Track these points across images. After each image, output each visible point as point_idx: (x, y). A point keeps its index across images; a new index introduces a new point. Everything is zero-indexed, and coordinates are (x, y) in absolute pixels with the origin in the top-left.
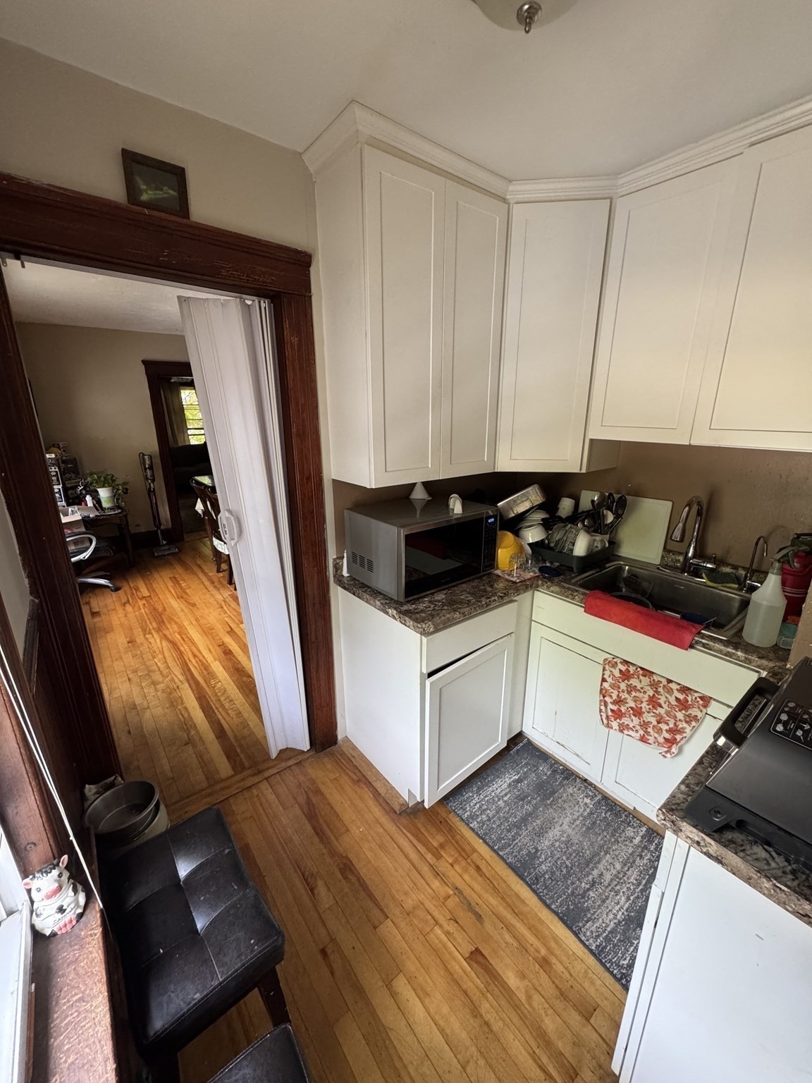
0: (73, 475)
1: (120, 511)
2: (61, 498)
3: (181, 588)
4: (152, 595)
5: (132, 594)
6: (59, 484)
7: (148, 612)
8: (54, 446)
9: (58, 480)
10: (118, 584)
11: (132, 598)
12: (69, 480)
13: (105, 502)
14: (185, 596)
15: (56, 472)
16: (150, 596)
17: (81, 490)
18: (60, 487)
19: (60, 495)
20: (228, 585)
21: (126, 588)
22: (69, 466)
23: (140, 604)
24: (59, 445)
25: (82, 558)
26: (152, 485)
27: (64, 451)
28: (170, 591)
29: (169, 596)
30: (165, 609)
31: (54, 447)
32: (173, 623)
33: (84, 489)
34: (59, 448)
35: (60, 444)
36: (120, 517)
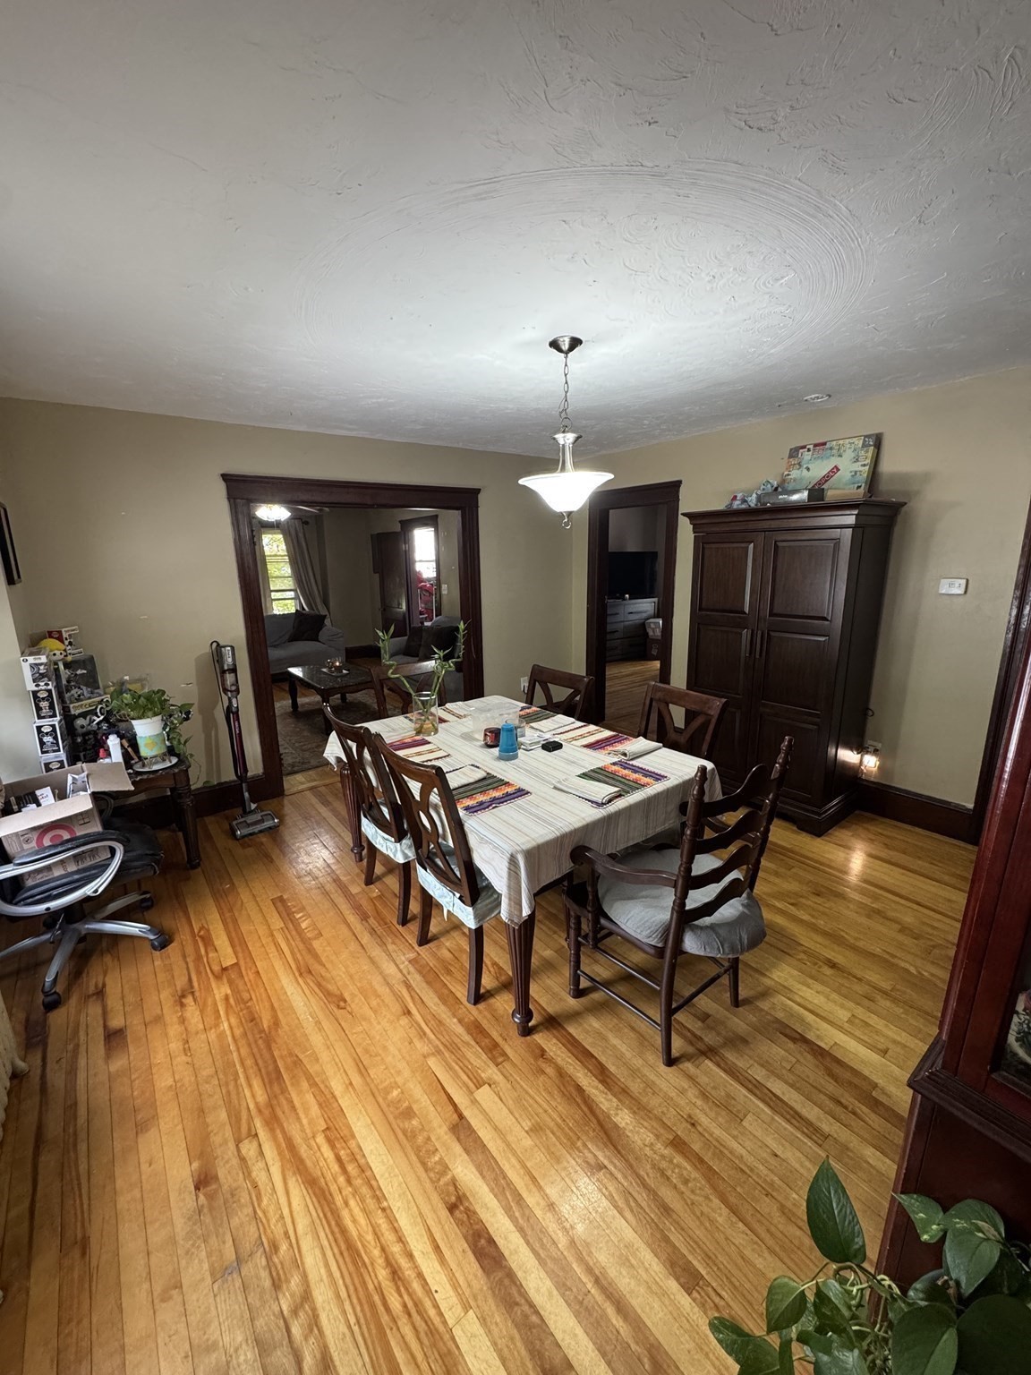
0: (85, 690)
1: (174, 760)
2: (57, 744)
3: (300, 932)
4: (242, 963)
5: (199, 958)
6: (54, 716)
7: (238, 1032)
8: (50, 634)
9: (52, 707)
10: (167, 922)
11: (199, 973)
12: (78, 700)
13: (146, 745)
14: (315, 967)
15: (50, 691)
16: (237, 964)
17: (98, 724)
18: (56, 721)
19: (56, 738)
20: (399, 927)
21: (183, 936)
22: (79, 672)
23: (217, 997)
24: (60, 632)
25: (90, 893)
26: (234, 701)
27: (70, 644)
28: (277, 945)
29: (278, 965)
30: (276, 1023)
31: (51, 637)
32: (305, 1085)
33: (106, 720)
34: (60, 639)
35: (63, 630)
36: (174, 774)
